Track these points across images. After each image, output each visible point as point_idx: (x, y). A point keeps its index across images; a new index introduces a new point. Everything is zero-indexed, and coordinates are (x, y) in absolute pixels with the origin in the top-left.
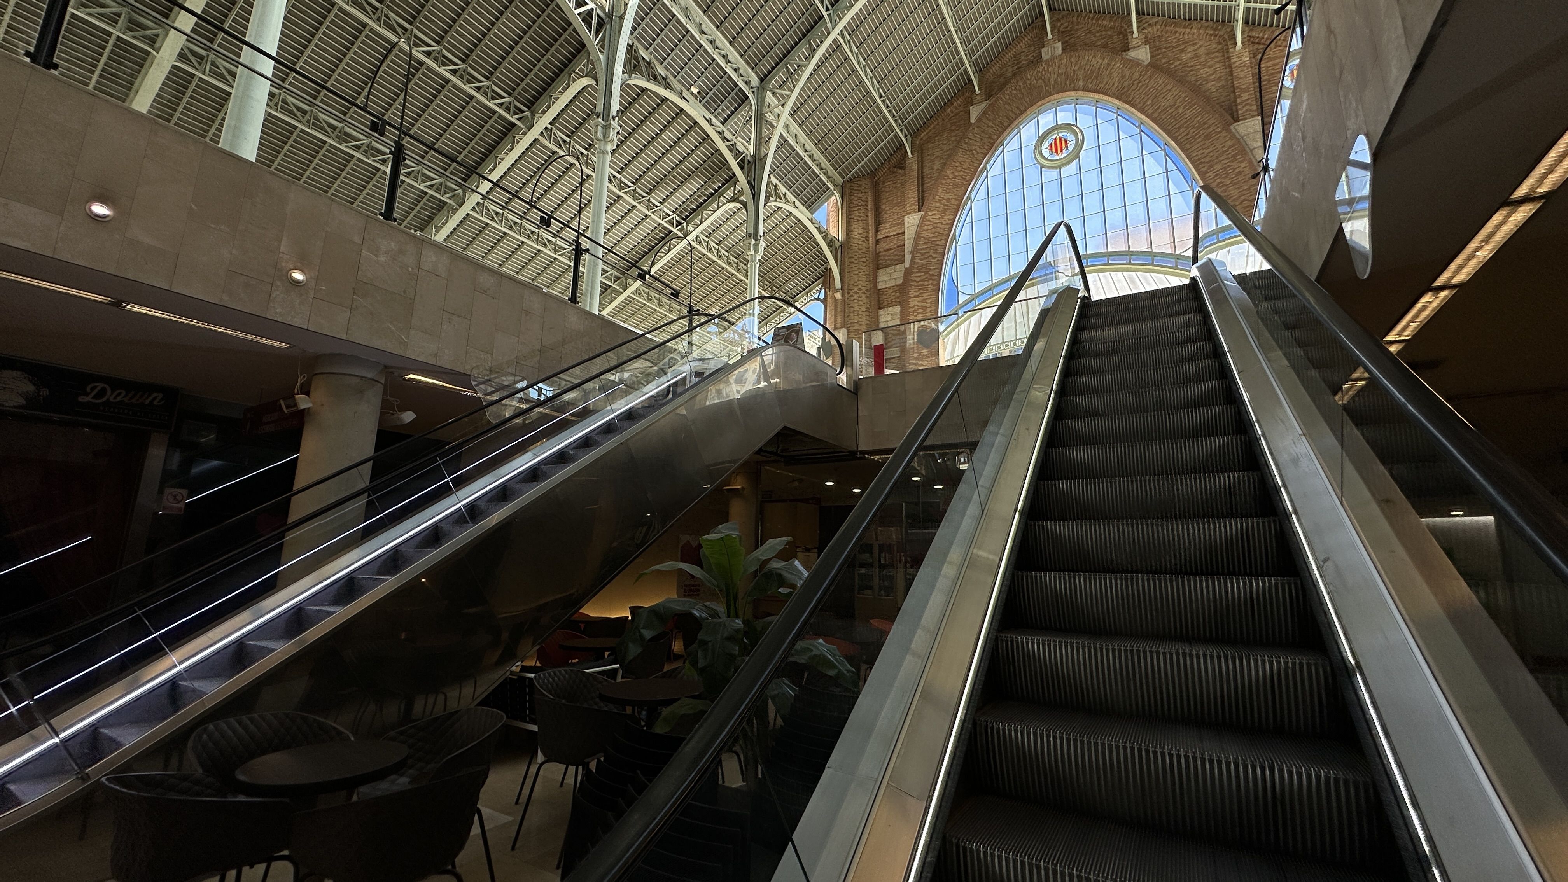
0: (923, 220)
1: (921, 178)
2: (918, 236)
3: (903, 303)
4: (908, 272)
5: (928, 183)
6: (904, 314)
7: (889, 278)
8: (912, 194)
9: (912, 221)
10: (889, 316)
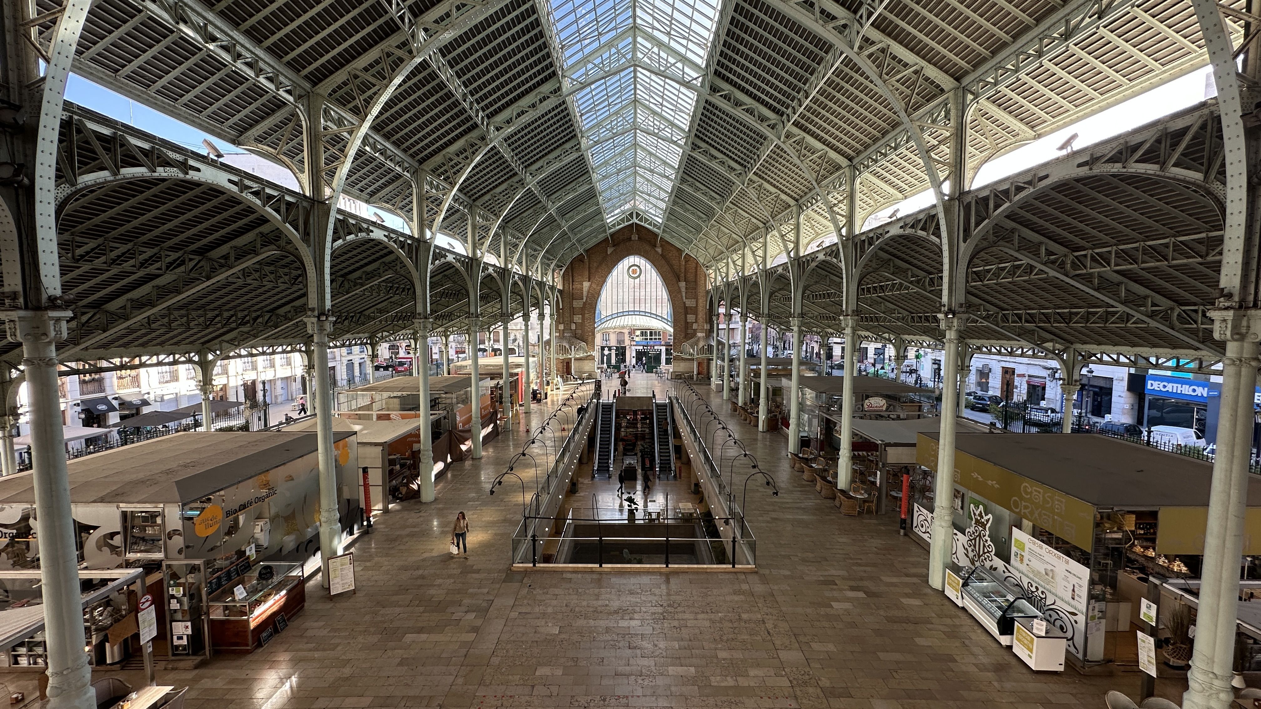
0: (591, 285)
1: (589, 268)
2: (588, 292)
3: (583, 315)
4: (585, 304)
5: (593, 271)
6: (583, 319)
7: (577, 304)
8: (587, 273)
9: (586, 285)
10: (578, 318)
